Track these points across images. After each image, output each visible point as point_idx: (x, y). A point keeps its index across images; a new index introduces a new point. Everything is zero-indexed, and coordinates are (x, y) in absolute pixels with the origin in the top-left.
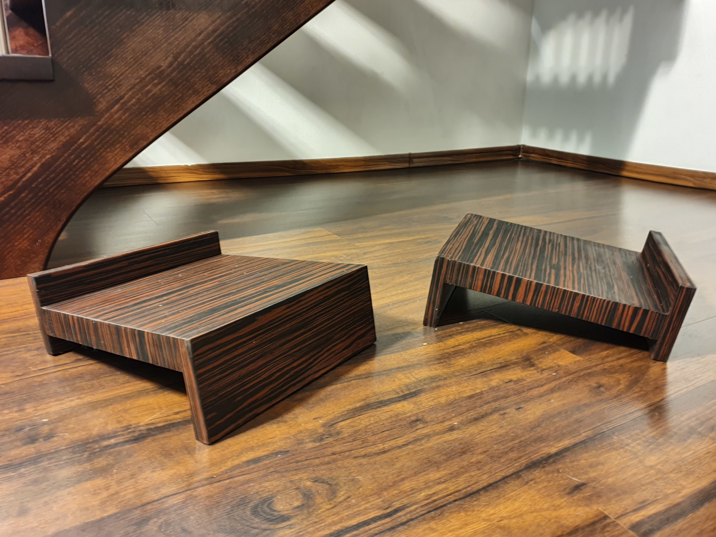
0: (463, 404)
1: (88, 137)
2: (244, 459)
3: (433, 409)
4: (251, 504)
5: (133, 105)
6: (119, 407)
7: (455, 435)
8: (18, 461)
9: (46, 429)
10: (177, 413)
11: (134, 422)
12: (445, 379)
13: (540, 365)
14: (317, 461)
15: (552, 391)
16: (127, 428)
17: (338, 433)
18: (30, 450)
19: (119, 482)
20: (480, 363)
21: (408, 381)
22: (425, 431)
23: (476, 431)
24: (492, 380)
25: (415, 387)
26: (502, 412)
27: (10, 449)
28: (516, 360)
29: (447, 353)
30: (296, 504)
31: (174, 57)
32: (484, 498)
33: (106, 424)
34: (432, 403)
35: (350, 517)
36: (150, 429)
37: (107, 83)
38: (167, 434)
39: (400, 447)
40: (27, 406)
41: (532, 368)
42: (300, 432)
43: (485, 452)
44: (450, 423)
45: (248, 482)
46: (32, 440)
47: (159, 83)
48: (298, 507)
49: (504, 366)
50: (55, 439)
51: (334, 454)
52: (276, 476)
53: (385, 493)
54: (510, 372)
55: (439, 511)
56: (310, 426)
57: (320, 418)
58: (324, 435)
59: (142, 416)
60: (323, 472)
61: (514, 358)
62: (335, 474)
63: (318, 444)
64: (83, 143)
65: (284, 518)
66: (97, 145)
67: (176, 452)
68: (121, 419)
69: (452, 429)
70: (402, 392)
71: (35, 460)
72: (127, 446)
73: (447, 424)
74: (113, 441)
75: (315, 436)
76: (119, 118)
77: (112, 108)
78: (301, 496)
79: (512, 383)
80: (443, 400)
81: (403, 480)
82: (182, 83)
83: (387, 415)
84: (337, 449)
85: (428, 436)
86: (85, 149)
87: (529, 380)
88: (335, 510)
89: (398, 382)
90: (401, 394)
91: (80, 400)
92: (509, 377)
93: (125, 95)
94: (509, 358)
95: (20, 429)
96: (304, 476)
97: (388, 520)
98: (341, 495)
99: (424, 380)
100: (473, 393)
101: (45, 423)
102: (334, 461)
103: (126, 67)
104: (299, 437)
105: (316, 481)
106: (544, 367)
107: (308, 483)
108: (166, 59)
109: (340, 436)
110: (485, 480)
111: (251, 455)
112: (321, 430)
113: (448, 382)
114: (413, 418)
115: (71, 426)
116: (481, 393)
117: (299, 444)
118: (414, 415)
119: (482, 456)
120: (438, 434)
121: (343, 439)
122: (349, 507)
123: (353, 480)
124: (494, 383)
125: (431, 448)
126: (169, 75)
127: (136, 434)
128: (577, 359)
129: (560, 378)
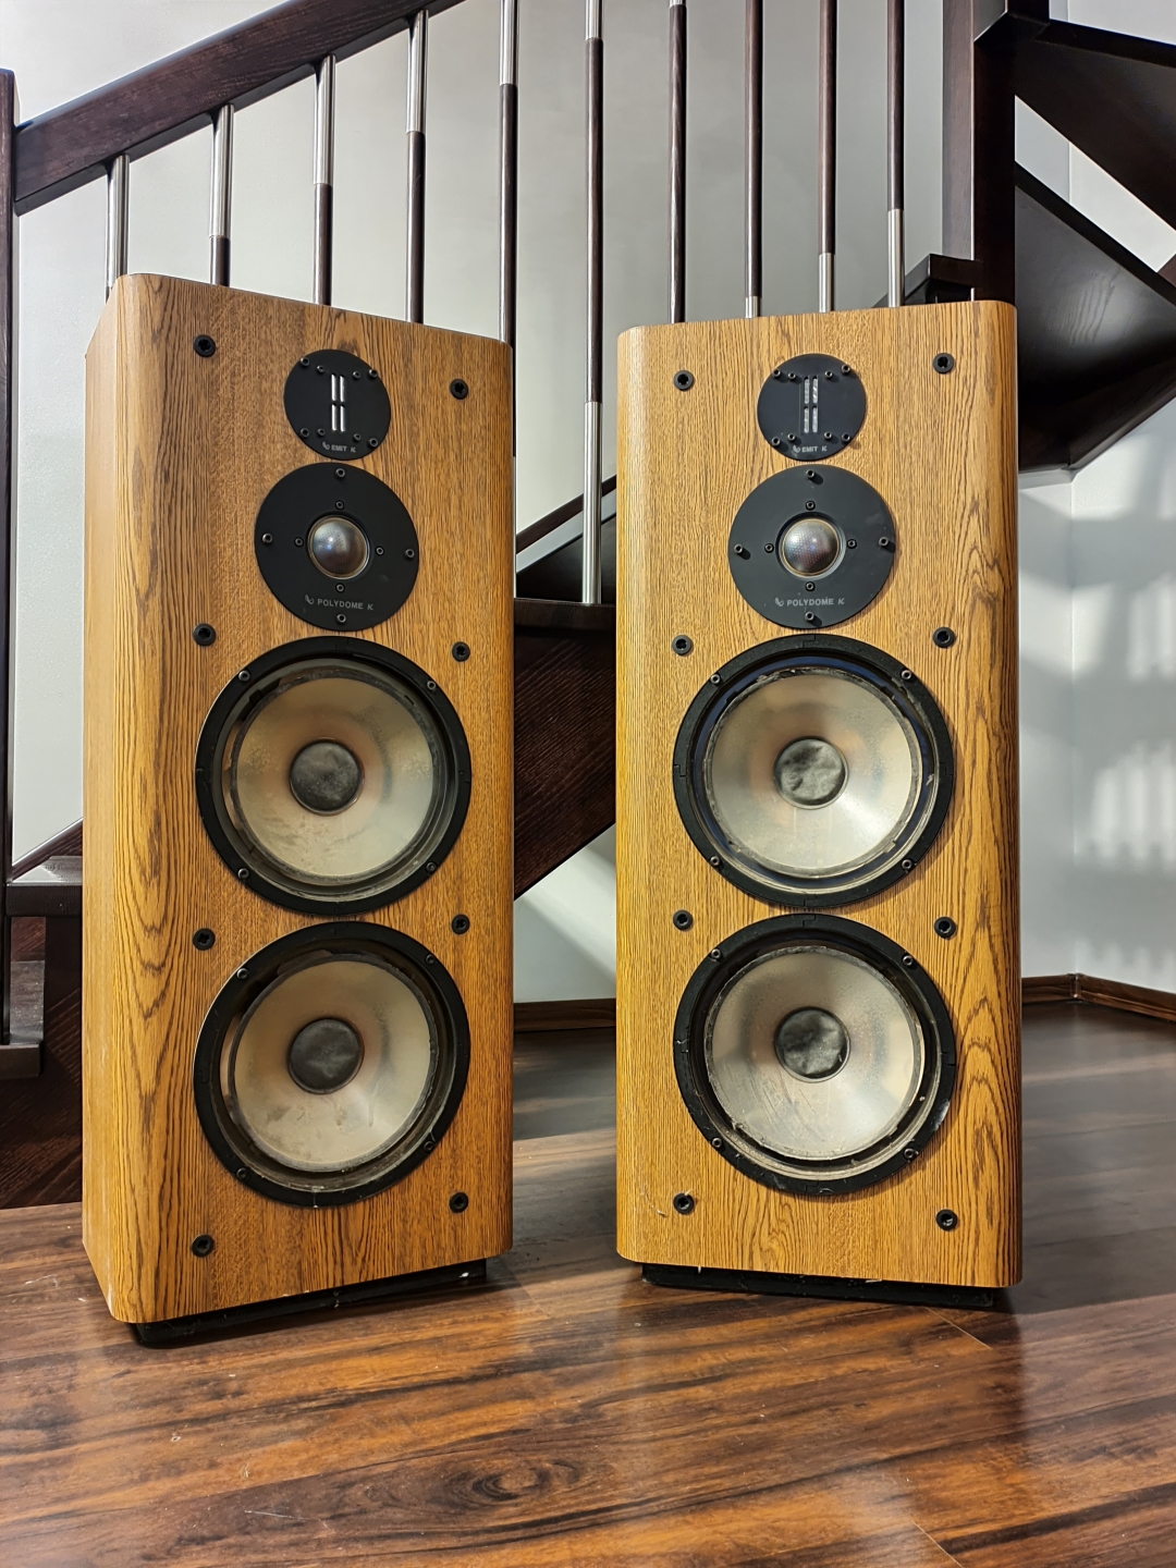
0: (784, 1394)
2: (473, 1434)
3: (736, 1398)
4: (475, 1480)
6: (322, 1367)
7: (756, 1429)
8: (204, 1416)
9: (234, 1386)
10: (396, 1379)
11: (340, 1385)
12: (772, 1362)
13: (920, 1354)
14: (564, 1443)
15: (922, 1387)
16: (332, 1390)
17: (600, 1416)
18: (216, 1406)
19: (321, 1446)
20: (832, 1346)
21: (715, 1362)
22: (718, 1421)
23: (787, 1427)
24: (837, 1368)
25: (722, 1370)
26: (834, 1408)
27: (195, 1403)
28: (886, 1344)
29: (787, 1330)
30: (527, 1484)
32: (763, 1499)
33: (306, 1385)
34: (739, 1391)
35: (589, 1502)
36: (361, 1394)
38: (380, 1401)
39: (676, 1436)
40: (210, 1359)
41: (906, 1357)
42: (550, 1411)
43: (788, 1450)
44: (756, 1414)
45: (474, 1457)
46: (219, 1396)
48: (530, 1487)
49: (862, 1352)
50: (245, 1396)
51: (587, 1437)
52: (510, 1454)
53: (641, 1483)
54: (871, 1360)
55: (701, 1506)
56: (563, 1405)
57: (579, 1397)
58: (580, 1416)
59: (351, 1379)
60: (570, 1455)
61: (885, 1341)
62: (582, 1458)
63: (570, 1425)
65: (509, 1496)
67: (390, 1421)
68: (324, 1381)
69: (755, 1421)
70: (702, 1374)
71: (223, 1416)
72: (331, 1411)
73: (749, 1416)
74: (314, 1404)
75: (568, 1417)
78: (535, 1476)
79: (865, 1374)
80: (755, 1388)
81: (668, 1471)
83: (672, 1400)
84: (594, 1432)
85: (718, 1428)
87: (893, 1371)
88: (572, 1494)
89: (700, 1363)
90: (700, 1377)
91: (273, 1357)
92: (864, 1366)
94: (878, 1342)
95: (203, 1383)
96: (545, 1457)
97: (636, 1508)
98: (586, 1480)
99: (740, 1362)
100: (803, 1381)
101: (231, 1379)
102: (587, 1444)
104: (547, 1415)
105: (557, 1464)
106: (926, 1357)
107: (547, 1465)
109: (602, 1419)
110: (776, 1479)
111: (482, 1431)
112: (577, 1411)
113: (772, 1366)
114: (707, 1406)
115: (263, 1384)
116: (816, 1383)
117: (545, 1423)
118: (709, 1403)
119: (782, 1455)
120: (733, 1426)
121: (605, 1422)
122: (592, 1492)
123: (604, 1466)
124: (839, 1372)
125: (717, 1440)
127: (342, 1398)
128: (984, 1349)
129: (943, 1372)
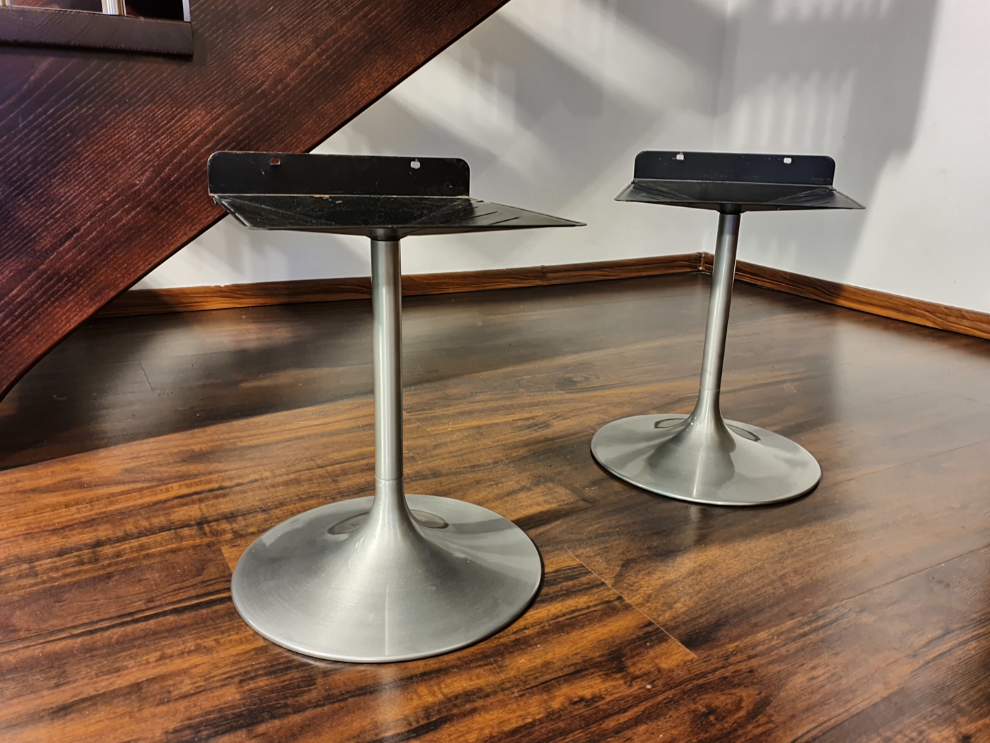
1: (26, 287)
5: (93, 240)
12: (487, 695)
13: (631, 670)
15: (637, 721)
20: (547, 665)
21: (430, 699)
24: (553, 698)
25: (439, 711)
28: (599, 659)
29: (503, 644)
31: (154, 171)
37: (53, 210)
41: (619, 675)
47: (133, 209)
49: (578, 671)
54: (585, 683)
61: (598, 654)
64: (17, 296)
66: (39, 298)
70: (417, 719)
76: (73, 259)
77: (61, 246)
79: (583, 704)
82: (166, 207)
86: (21, 303)
87: (609, 698)
89: (415, 703)
90: (415, 725)
92: (581, 693)
93: (80, 226)
94: (591, 655)
99: (456, 697)
100: (521, 723)
103: (80, 187)
106: (638, 673)
108: (143, 174)
113: (489, 700)
116: (533, 724)
124: (556, 705)
126: (147, 196)
128: (689, 658)
129: (656, 695)
